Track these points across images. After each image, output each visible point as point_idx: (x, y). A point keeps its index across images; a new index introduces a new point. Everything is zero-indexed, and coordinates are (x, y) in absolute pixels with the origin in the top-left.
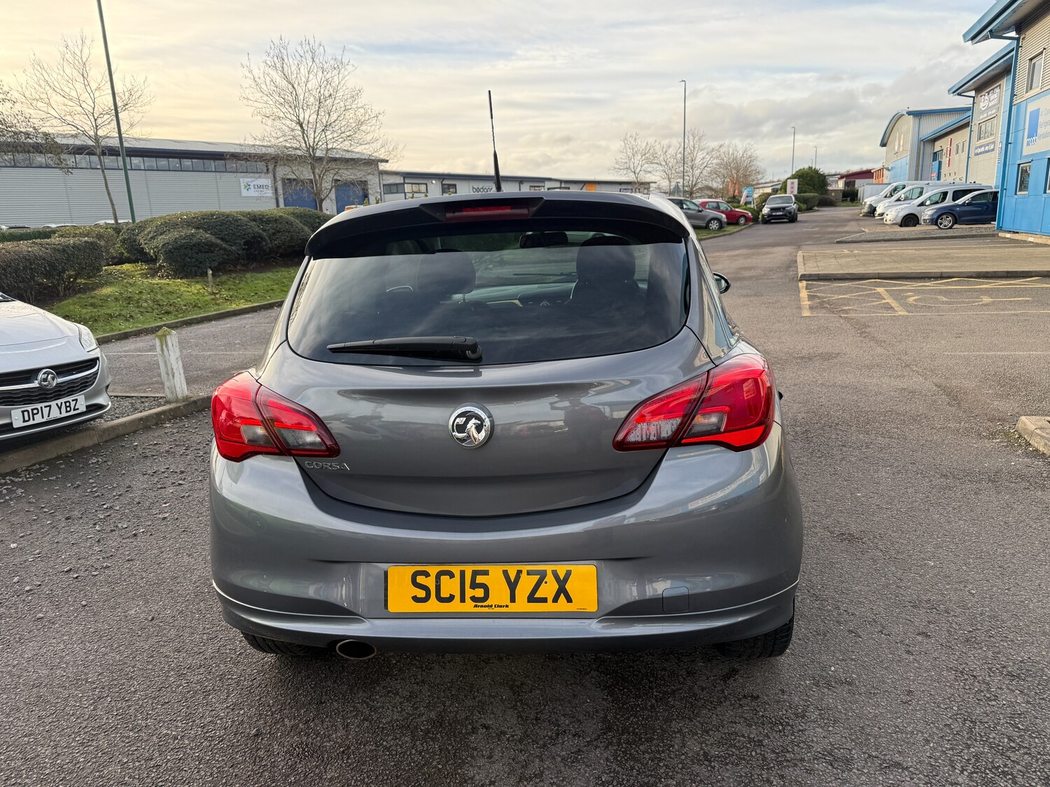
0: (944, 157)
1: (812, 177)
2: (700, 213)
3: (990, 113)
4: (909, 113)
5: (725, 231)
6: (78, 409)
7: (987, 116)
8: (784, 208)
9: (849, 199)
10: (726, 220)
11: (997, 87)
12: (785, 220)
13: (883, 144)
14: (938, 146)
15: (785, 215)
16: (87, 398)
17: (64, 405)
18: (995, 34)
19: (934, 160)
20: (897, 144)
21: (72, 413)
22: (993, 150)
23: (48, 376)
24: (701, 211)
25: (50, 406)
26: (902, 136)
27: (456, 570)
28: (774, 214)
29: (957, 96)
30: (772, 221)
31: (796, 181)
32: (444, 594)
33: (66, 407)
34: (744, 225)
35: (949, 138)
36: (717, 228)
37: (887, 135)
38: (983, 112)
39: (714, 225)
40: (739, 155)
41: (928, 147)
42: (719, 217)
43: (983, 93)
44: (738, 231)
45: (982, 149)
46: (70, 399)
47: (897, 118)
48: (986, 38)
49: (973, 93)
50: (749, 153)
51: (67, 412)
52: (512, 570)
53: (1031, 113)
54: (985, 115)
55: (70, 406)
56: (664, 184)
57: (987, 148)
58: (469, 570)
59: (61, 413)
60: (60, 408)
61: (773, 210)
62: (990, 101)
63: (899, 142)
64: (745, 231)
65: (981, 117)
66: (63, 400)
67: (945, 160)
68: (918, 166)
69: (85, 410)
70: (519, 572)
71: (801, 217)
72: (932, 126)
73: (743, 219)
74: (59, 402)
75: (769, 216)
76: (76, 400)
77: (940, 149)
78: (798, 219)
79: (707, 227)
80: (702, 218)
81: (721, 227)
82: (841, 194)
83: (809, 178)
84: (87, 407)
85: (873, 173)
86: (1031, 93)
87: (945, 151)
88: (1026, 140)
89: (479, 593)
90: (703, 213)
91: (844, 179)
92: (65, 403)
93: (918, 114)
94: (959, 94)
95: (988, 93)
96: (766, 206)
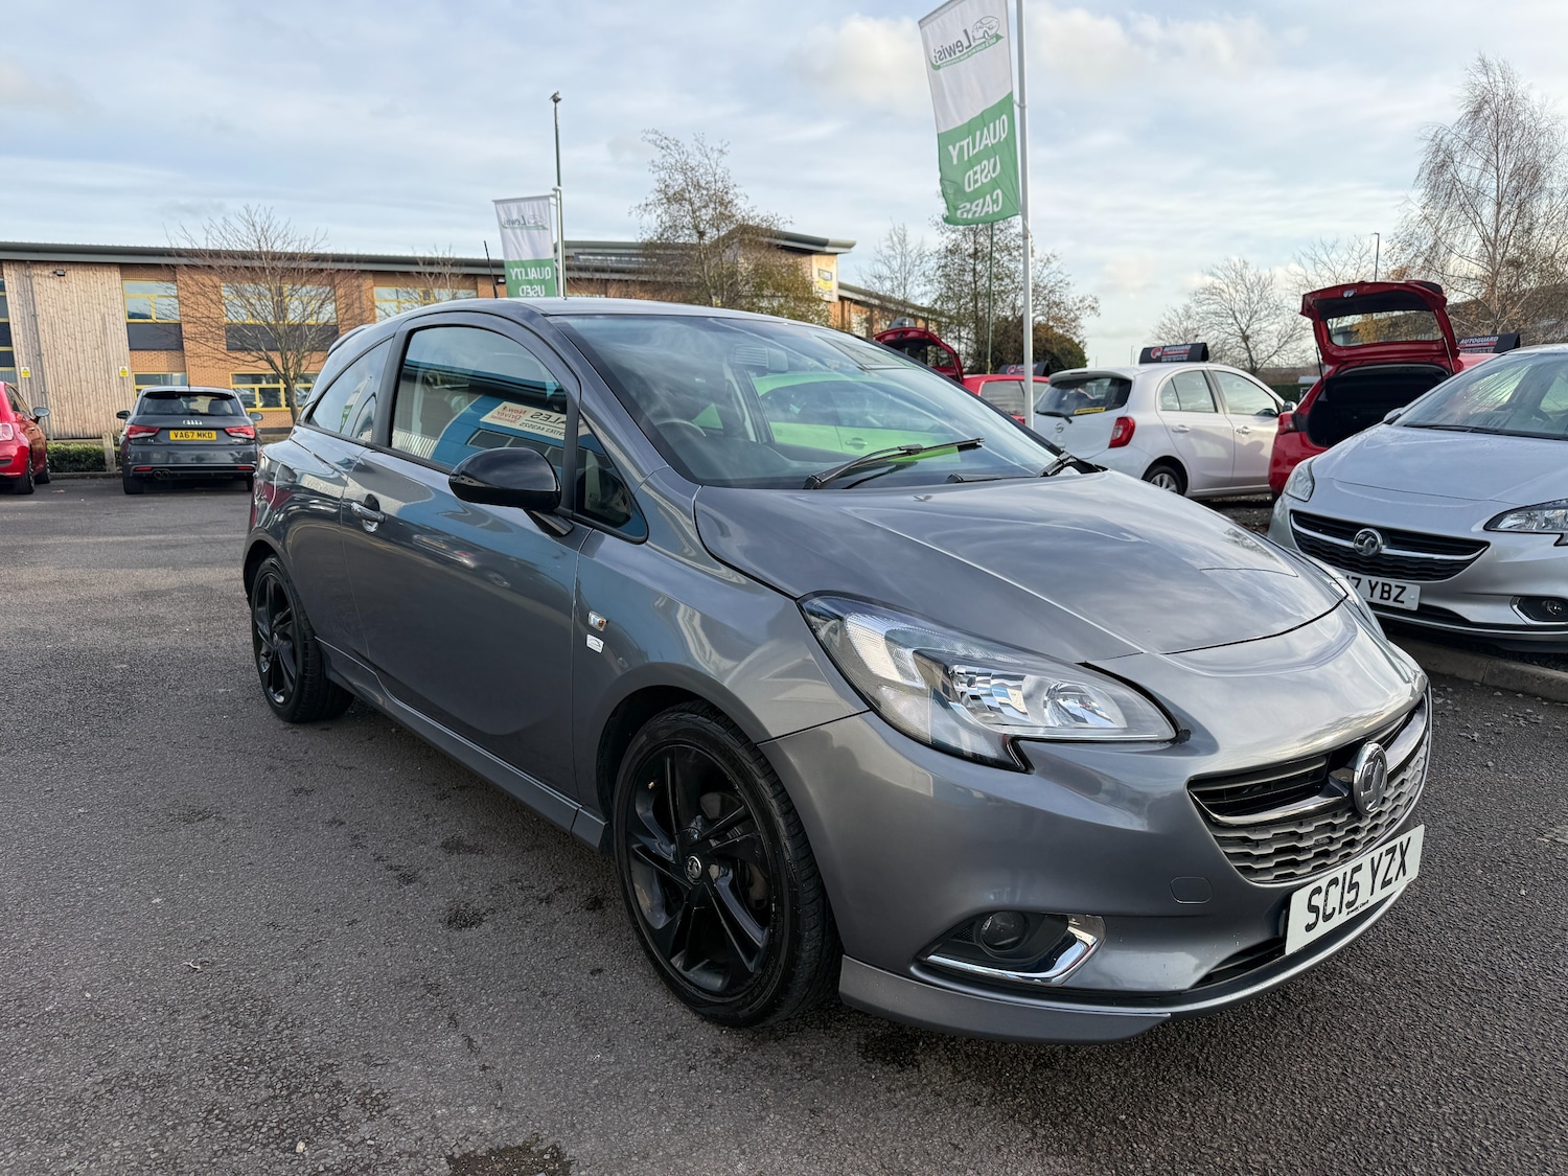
6: (1403, 602)
16: (1422, 594)
17: (1379, 587)
21: (1390, 603)
23: (1366, 539)
25: (1359, 580)
33: (1383, 591)
46: (1393, 582)
51: (1382, 597)
55: (1389, 592)
59: (1372, 596)
60: (1373, 589)
66: (1381, 580)
69: (1415, 608)
74: (1374, 579)
76: (1404, 589)
84: (1421, 606)
92: (1384, 585)
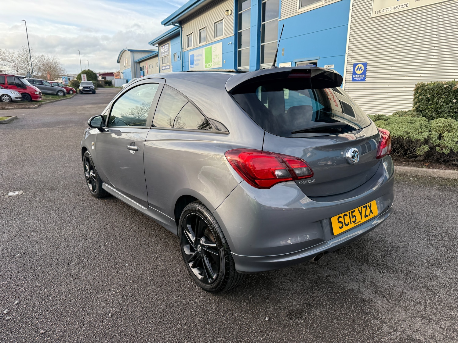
0: (145, 69)
1: (90, 74)
2: (52, 88)
3: (166, 54)
4: (129, 50)
5: (66, 97)
7: (165, 55)
8: (90, 87)
9: (108, 84)
10: (66, 91)
11: (167, 44)
12: (91, 93)
13: (118, 62)
14: (142, 65)
15: (91, 90)
18: (173, 24)
19: (141, 70)
20: (124, 62)
22: (169, 68)
24: (53, 87)
26: (127, 60)
27: (347, 213)
28: (85, 89)
29: (152, 46)
30: (84, 93)
31: (85, 75)
32: (346, 223)
34: (73, 94)
35: (146, 62)
36: (62, 95)
37: (119, 59)
38: (162, 53)
39: (61, 94)
40: (51, 61)
41: (138, 65)
42: (63, 90)
43: (162, 46)
44: (72, 97)
45: (165, 68)
47: (123, 52)
48: (170, 24)
49: (157, 45)
50: (55, 61)
52: (360, 208)
53: (190, 55)
54: (164, 54)
56: (13, 72)
57: (167, 67)
58: (350, 212)
61: (84, 88)
62: (165, 49)
63: (126, 62)
64: (75, 97)
65: (162, 55)
67: (146, 71)
68: (135, 72)
70: (361, 208)
71: (97, 91)
72: (138, 57)
73: (71, 91)
75: (83, 90)
77: (142, 66)
78: (96, 92)
79: (57, 94)
80: (54, 90)
81: (64, 95)
82: (104, 83)
83: (89, 74)
85: (114, 74)
86: (189, 48)
87: (145, 67)
88: (190, 66)
89: (354, 219)
90: (54, 87)
91: (101, 76)
93: (132, 51)
94: (153, 45)
95: (164, 46)
96: (80, 86)
